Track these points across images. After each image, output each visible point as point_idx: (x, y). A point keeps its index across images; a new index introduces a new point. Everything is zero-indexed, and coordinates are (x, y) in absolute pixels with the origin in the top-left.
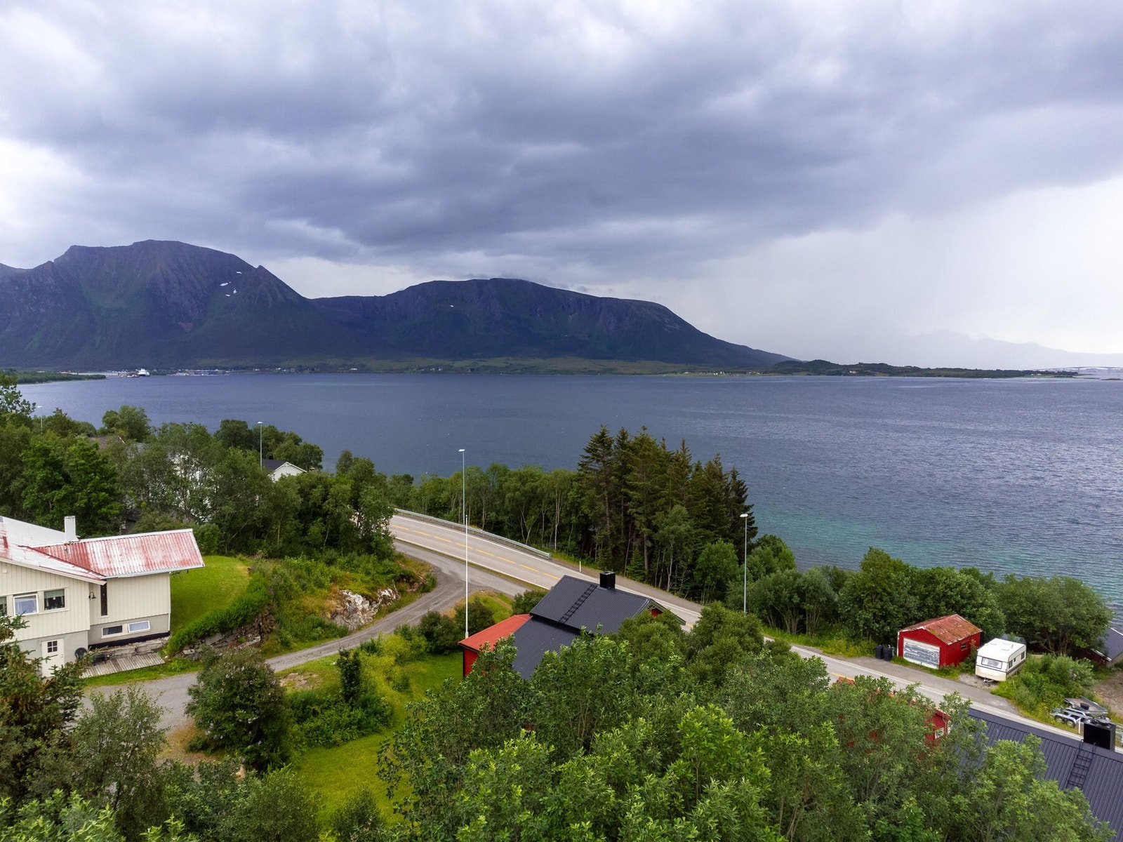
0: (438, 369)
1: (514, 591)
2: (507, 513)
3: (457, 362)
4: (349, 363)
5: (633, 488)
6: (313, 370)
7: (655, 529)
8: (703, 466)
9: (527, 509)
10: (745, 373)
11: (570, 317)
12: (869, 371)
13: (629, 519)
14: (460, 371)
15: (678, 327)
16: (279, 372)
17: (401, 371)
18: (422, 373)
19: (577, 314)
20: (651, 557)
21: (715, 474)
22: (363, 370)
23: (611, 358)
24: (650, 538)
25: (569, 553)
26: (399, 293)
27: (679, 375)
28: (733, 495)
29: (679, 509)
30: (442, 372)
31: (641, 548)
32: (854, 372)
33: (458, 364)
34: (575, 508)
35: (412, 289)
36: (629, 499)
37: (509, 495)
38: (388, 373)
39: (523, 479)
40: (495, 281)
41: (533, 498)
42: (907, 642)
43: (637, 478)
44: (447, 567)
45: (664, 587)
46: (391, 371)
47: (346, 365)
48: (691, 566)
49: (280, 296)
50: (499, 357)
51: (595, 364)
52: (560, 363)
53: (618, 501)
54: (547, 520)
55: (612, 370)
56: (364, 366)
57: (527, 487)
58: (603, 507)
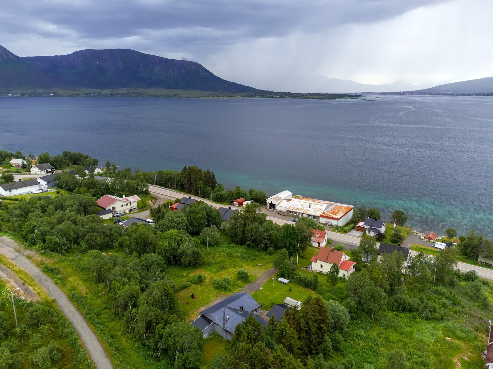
0: (94, 95)
1: (174, 199)
2: (164, 181)
3: (103, 91)
4: (48, 91)
5: (192, 178)
6: (29, 95)
7: (196, 185)
8: (206, 171)
9: (169, 181)
10: (235, 97)
11: (156, 68)
12: (284, 96)
13: (191, 184)
14: (105, 96)
15: (206, 74)
16: (12, 97)
17: (76, 96)
18: (87, 96)
19: (159, 67)
20: (196, 190)
21: (208, 173)
22: (56, 95)
23: (176, 89)
24: (195, 187)
25: (179, 190)
26: (69, 55)
27: (207, 98)
28: (212, 176)
29: (201, 182)
30: (97, 96)
31: (194, 189)
32: (278, 97)
33: (104, 92)
34: (180, 181)
35: (75, 53)
36: (191, 180)
37: (164, 178)
38: (69, 96)
39: (167, 174)
40: (118, 50)
41: (170, 178)
42: (234, 202)
43: (192, 176)
44: (158, 195)
45: (198, 196)
46: (70, 96)
47: (46, 93)
48: (203, 192)
49: (5, 56)
50: (123, 88)
51: (169, 92)
52: (153, 91)
53: (189, 180)
54: (174, 183)
55: (177, 95)
56: (56, 93)
57: (169, 176)
58: (186, 182)
